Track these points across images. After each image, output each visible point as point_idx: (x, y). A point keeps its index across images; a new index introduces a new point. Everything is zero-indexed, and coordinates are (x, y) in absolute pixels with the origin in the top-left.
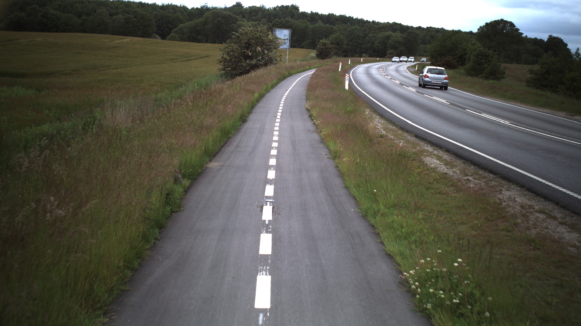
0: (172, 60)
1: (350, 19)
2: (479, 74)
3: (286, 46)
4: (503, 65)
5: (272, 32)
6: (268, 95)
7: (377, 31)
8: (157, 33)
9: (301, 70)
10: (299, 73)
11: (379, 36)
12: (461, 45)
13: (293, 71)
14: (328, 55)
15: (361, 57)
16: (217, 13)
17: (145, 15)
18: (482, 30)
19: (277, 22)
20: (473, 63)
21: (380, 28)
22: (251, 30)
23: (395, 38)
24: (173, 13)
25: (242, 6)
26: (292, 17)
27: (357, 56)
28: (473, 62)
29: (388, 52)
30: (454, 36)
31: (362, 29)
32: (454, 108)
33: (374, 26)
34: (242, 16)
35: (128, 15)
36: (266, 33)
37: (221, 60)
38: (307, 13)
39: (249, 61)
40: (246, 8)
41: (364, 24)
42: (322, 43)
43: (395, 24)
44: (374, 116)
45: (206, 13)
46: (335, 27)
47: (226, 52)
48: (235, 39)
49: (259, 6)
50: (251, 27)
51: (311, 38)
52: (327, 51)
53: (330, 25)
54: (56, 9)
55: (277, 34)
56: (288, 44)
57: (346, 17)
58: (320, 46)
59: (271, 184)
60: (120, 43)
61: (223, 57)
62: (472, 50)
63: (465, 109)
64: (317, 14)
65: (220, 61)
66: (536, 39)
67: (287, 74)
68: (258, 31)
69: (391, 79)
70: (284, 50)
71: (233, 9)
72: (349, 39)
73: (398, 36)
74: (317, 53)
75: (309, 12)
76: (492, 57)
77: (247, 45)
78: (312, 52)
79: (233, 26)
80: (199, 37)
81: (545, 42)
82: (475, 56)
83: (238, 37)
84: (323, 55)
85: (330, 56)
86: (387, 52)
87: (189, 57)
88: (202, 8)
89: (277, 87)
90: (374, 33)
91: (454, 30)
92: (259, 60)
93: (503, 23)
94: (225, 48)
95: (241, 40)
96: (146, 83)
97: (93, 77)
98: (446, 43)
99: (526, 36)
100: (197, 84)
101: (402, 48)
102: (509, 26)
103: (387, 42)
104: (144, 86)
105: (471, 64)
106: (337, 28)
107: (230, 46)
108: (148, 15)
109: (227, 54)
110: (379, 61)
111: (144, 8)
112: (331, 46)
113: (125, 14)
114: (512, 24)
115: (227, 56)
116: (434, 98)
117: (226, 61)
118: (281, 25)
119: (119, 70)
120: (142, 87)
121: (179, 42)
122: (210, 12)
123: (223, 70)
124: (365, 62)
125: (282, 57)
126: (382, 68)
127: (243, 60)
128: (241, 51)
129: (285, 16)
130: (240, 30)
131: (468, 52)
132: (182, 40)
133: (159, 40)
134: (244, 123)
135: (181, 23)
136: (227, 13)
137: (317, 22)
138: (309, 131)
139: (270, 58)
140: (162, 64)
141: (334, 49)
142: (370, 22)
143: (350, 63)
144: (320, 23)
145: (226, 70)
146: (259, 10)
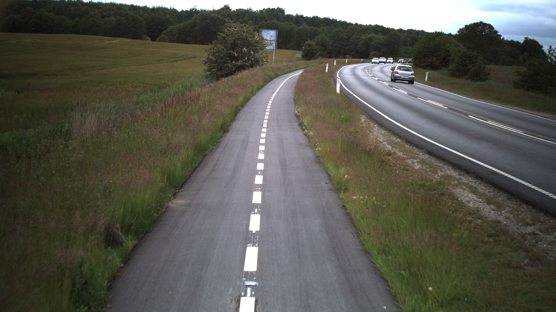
0: (160, 60)
1: (334, 22)
2: (463, 76)
3: (272, 47)
5: (258, 32)
6: (254, 98)
7: (360, 33)
8: (148, 35)
9: (287, 71)
10: (286, 74)
11: (362, 38)
12: (445, 47)
13: (280, 73)
14: (314, 56)
15: (345, 58)
16: (206, 16)
17: (136, 17)
18: (462, 32)
19: (264, 24)
20: (457, 65)
21: (363, 30)
22: (237, 31)
23: (378, 41)
24: (164, 15)
25: (230, 9)
26: (278, 19)
27: (341, 57)
28: (457, 63)
29: (371, 53)
30: (437, 37)
31: (346, 31)
32: (456, 114)
33: (357, 28)
34: (229, 18)
35: (120, 17)
36: (253, 33)
37: (207, 61)
39: (235, 62)
40: (234, 10)
41: (348, 26)
42: (307, 44)
43: (377, 26)
44: (372, 124)
45: (195, 15)
46: (319, 29)
47: (211, 53)
48: (221, 40)
49: (246, 9)
50: (237, 27)
51: (296, 40)
52: (313, 53)
53: (314, 27)
54: (50, 12)
55: (263, 35)
56: (274, 45)
58: (305, 47)
60: (109, 44)
61: (208, 58)
62: (456, 51)
63: (467, 115)
64: (302, 16)
65: (205, 62)
66: (512, 41)
67: (273, 75)
68: (244, 32)
69: (379, 80)
70: (270, 51)
71: (221, 11)
72: (333, 41)
73: (380, 38)
74: (302, 54)
75: (294, 15)
76: (476, 58)
77: (233, 46)
78: (298, 53)
79: (220, 28)
80: (188, 39)
81: (521, 44)
82: (459, 57)
83: (224, 38)
84: (309, 56)
85: (315, 57)
86: (368, 53)
87: (176, 58)
88: (192, 10)
90: (358, 35)
91: (437, 32)
92: (245, 61)
93: (482, 26)
94: (211, 49)
95: (227, 41)
97: (77, 78)
98: (430, 44)
99: (503, 38)
100: (182, 86)
101: (385, 49)
102: (488, 29)
103: (370, 43)
104: (127, 87)
105: (456, 65)
106: (321, 30)
107: (215, 47)
108: (138, 17)
109: (213, 55)
110: (363, 62)
111: (135, 10)
112: (317, 47)
113: (117, 16)
114: (490, 27)
115: (213, 57)
116: (429, 101)
117: (212, 62)
118: (267, 26)
119: (104, 71)
120: (125, 88)
122: (199, 15)
123: (209, 71)
124: (350, 63)
125: (268, 58)
126: (367, 69)
127: (229, 61)
128: (226, 51)
129: (272, 18)
130: (226, 31)
131: (451, 53)
132: (171, 41)
133: (149, 42)
134: (225, 133)
135: (171, 25)
136: (216, 15)
137: (302, 25)
139: (256, 59)
140: (148, 65)
141: (319, 50)
142: (353, 24)
143: (335, 64)
144: (305, 25)
145: (211, 72)
146: (246, 12)
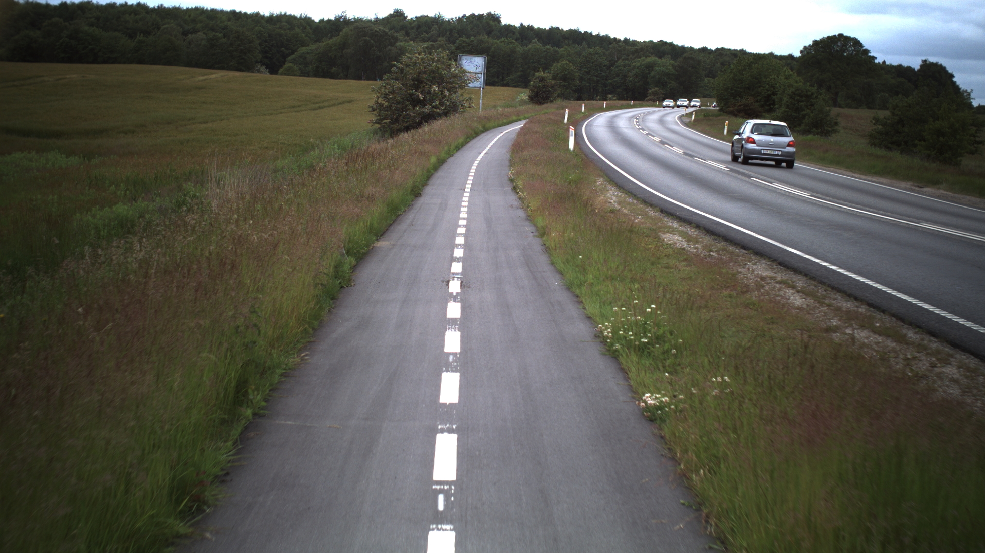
0: (294, 107)
1: (587, 36)
3: (479, 83)
4: (835, 111)
5: (456, 60)
6: (451, 160)
7: (631, 56)
8: (263, 64)
9: (503, 122)
10: (500, 126)
11: (634, 64)
12: (768, 79)
13: (491, 124)
14: (549, 97)
15: (605, 100)
16: (363, 29)
17: (242, 32)
18: (808, 53)
19: (464, 42)
20: (786, 108)
21: (637, 51)
22: (422, 59)
23: (662, 68)
24: (289, 29)
25: (404, 16)
26: (489, 33)
27: (598, 97)
29: (650, 91)
31: (607, 53)
32: (734, 176)
33: (627, 47)
34: (404, 33)
35: (214, 33)
36: (447, 62)
37: (375, 107)
38: (514, 27)
39: (420, 108)
40: (412, 19)
41: (610, 44)
42: (538, 77)
43: (662, 43)
45: (344, 28)
46: (561, 49)
47: (382, 94)
48: (397, 73)
49: (433, 16)
50: (421, 53)
51: (521, 69)
52: (547, 91)
53: (552, 47)
54: (92, 25)
55: (464, 65)
56: (482, 80)
57: (580, 32)
58: (535, 82)
59: (458, 262)
60: (205, 80)
61: (377, 103)
62: (785, 86)
63: (749, 176)
64: (530, 28)
65: (373, 109)
66: (900, 66)
67: (481, 128)
68: (433, 60)
69: (647, 134)
70: (475, 90)
71: (390, 20)
72: (585, 71)
73: (666, 64)
74: (530, 94)
75: (517, 25)
76: (816, 97)
77: (416, 82)
78: (522, 93)
79: (390, 50)
80: (334, 69)
81: (915, 71)
82: (789, 96)
83: (402, 70)
84: (540, 97)
85: (551, 99)
86: (648, 90)
87: (320, 103)
88: (338, 20)
89: (464, 148)
90: (627, 59)
92: (436, 107)
93: (843, 41)
94: (380, 88)
95: (406, 75)
96: (256, 144)
97: (170, 136)
98: (743, 75)
99: (884, 62)
100: (338, 146)
101: (674, 84)
102: (852, 46)
103: (649, 73)
104: (253, 149)
105: (783, 109)
106: (564, 51)
107: (388, 85)
108: (247, 33)
109: (384, 97)
110: (634, 107)
111: (240, 20)
112: (554, 82)
113: (208, 31)
114: (856, 42)
115: (384, 100)
116: (709, 162)
117: (382, 108)
118: (470, 47)
120: (249, 150)
121: (301, 78)
122: (352, 27)
123: (378, 123)
124: (609, 108)
125: (472, 101)
127: (410, 107)
128: (406, 91)
129: (478, 32)
130: (404, 59)
131: (778, 89)
132: (305, 74)
133: (266, 75)
135: (303, 46)
136: (380, 28)
137: (530, 42)
138: (511, 206)
139: (452, 104)
140: (277, 114)
141: (559, 87)
142: (619, 40)
143: (583, 111)
144: (536, 43)
145: (382, 124)
146: (433, 22)
